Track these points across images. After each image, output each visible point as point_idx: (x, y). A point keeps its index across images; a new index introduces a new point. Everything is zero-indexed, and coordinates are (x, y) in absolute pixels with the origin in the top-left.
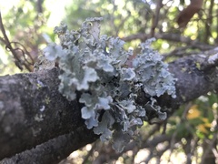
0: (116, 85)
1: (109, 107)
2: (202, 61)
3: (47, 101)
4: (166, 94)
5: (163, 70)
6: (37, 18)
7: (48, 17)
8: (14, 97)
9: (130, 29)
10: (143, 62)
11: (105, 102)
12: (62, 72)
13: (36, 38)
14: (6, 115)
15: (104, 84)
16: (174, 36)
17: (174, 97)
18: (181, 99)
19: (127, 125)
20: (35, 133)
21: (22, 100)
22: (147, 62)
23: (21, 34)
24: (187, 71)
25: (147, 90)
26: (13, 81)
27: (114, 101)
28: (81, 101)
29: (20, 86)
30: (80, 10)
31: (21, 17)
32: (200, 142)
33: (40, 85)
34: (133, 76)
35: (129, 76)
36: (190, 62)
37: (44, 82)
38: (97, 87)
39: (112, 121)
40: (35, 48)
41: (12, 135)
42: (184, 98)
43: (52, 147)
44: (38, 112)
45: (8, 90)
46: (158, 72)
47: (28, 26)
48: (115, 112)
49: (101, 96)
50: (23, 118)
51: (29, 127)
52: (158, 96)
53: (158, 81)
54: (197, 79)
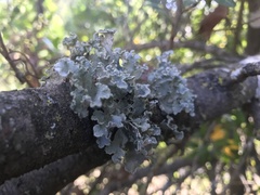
0: (129, 102)
1: (122, 125)
2: (225, 76)
3: (58, 118)
4: (183, 112)
5: (181, 86)
6: (36, 19)
7: (50, 18)
8: (25, 114)
9: (147, 34)
10: (159, 77)
11: (118, 120)
12: (74, 88)
13: (35, 43)
14: (16, 132)
15: (117, 101)
16: (198, 44)
17: (193, 115)
18: (201, 118)
19: (140, 144)
20: (45, 151)
21: (33, 117)
22: (164, 77)
23: (18, 39)
24: (208, 87)
25: (163, 108)
26: (22, 97)
27: (128, 118)
28: (93, 118)
29: (30, 103)
30: (88, 10)
31: (18, 17)
32: (227, 167)
33: (50, 101)
34: (148, 92)
35: (144, 93)
36: (212, 77)
37: (54, 99)
38: (110, 104)
39: (125, 140)
40: (34, 55)
41: (23, 152)
42: (204, 116)
43: (58, 169)
44: (48, 129)
45: (18, 106)
46: (176, 88)
47: (26, 29)
48: (128, 130)
49: (114, 114)
50: (33, 135)
51: (40, 145)
52: (175, 114)
53: (176, 97)
54: (219, 96)
